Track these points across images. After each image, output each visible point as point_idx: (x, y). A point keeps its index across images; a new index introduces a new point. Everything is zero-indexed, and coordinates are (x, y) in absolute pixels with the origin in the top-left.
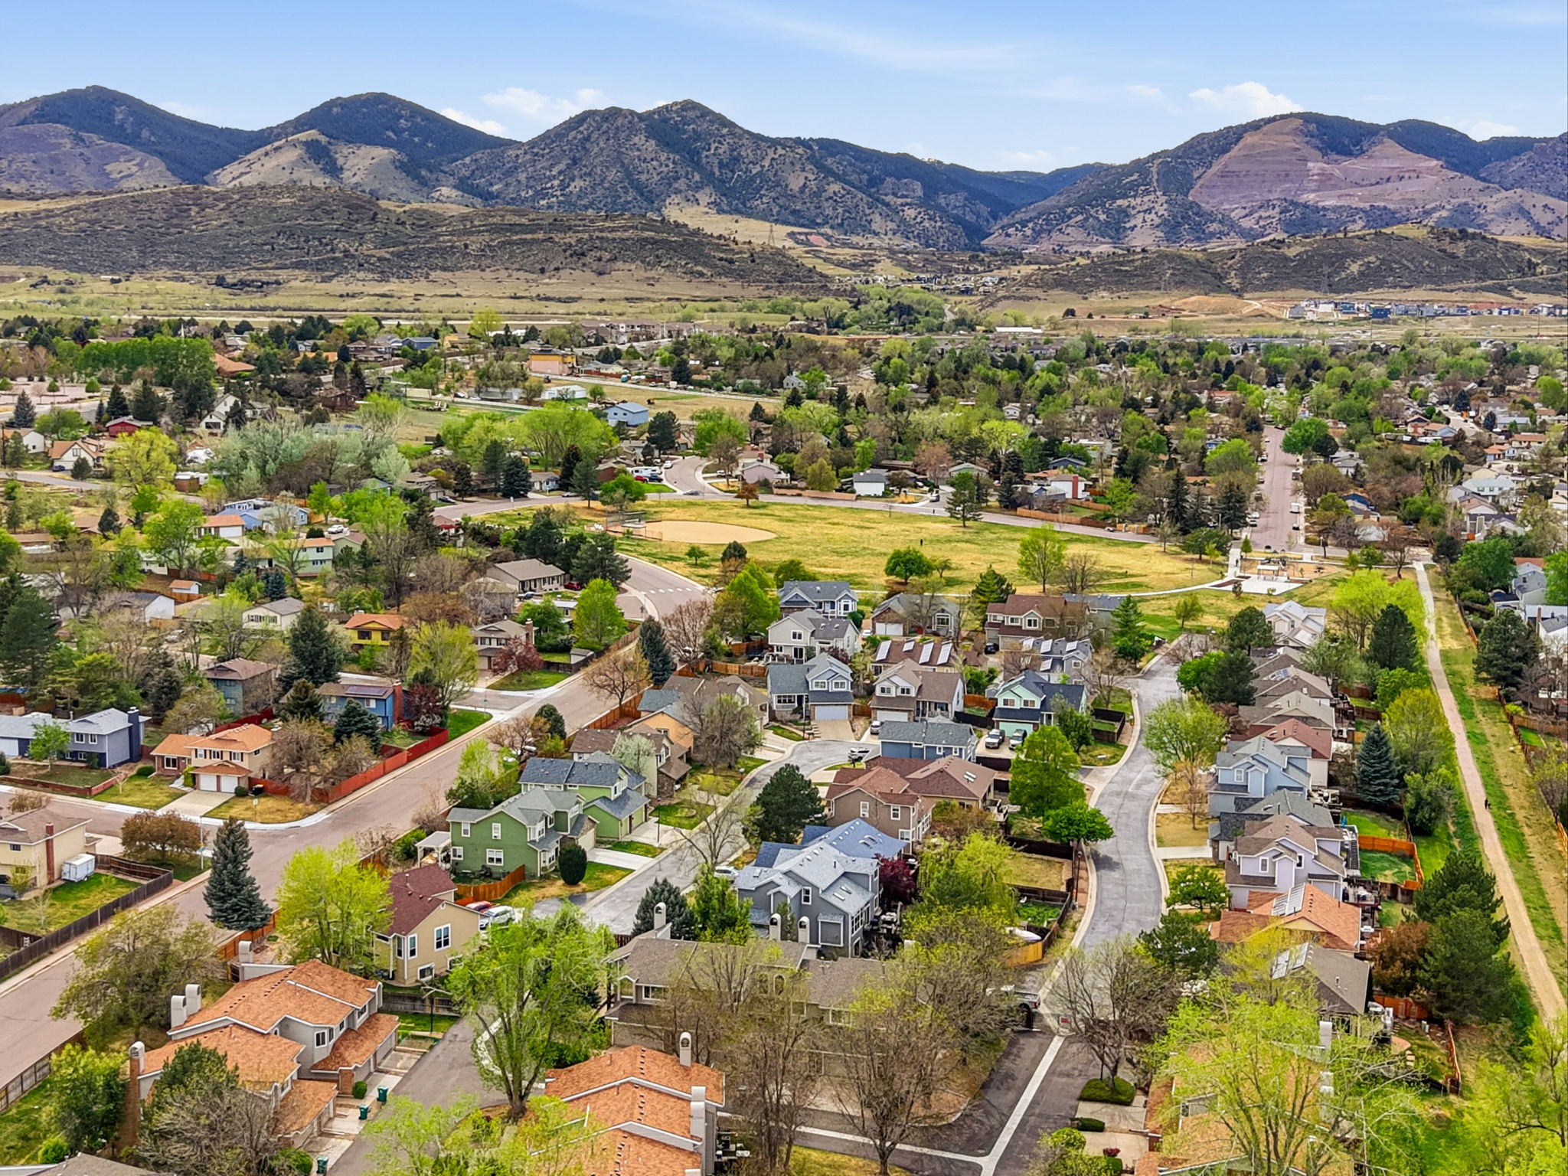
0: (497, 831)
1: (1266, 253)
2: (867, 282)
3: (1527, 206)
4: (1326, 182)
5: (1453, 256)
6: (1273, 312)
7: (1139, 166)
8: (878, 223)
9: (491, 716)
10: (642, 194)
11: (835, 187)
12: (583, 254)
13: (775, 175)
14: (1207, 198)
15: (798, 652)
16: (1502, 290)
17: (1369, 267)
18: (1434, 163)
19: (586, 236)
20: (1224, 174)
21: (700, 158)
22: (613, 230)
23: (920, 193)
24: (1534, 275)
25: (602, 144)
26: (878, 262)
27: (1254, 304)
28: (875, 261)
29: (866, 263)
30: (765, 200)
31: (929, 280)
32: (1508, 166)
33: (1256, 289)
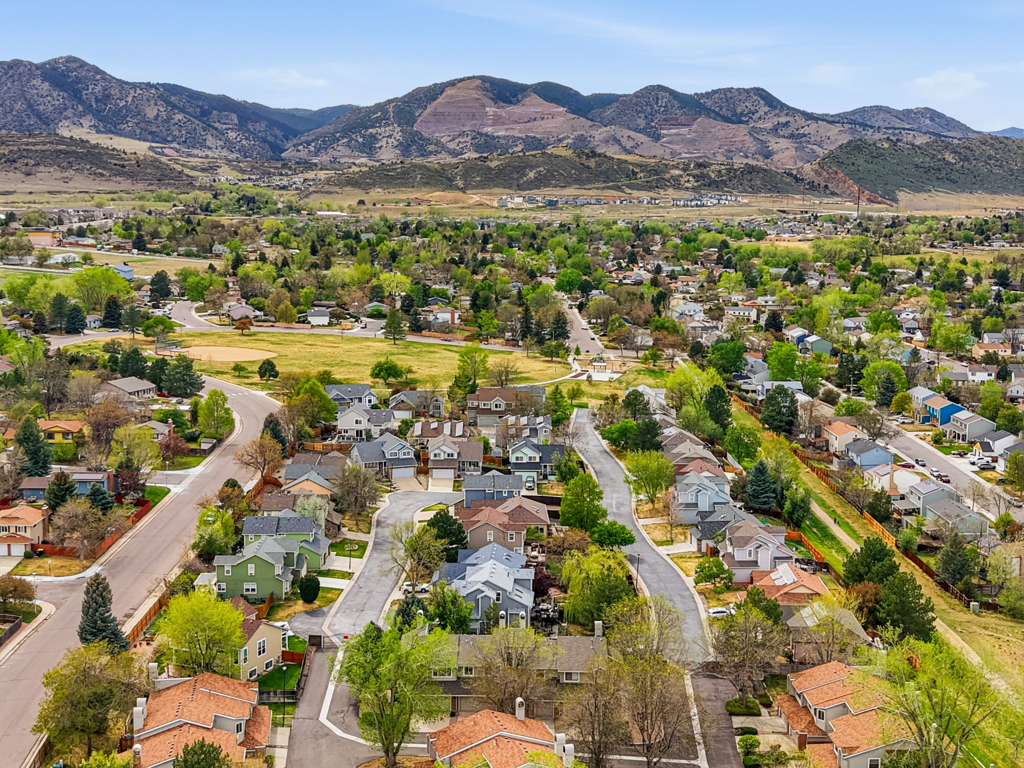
0: (251, 569)
1: (477, 165)
2: (215, 181)
3: (618, 137)
4: (498, 120)
5: (588, 167)
6: (488, 202)
7: (380, 107)
8: (210, 141)
9: (169, 491)
10: (41, 120)
11: (179, 117)
12: (14, 161)
13: (136, 107)
14: (425, 129)
15: (359, 433)
16: (618, 188)
17: (540, 175)
18: (562, 109)
19: (16, 148)
20: (435, 114)
21: (81, 95)
22: (35, 144)
23: (236, 121)
24: (636, 179)
25: (9, 84)
26: (220, 167)
27: (474, 197)
28: (218, 166)
29: (211, 168)
30: (130, 124)
31: (257, 180)
32: (604, 111)
33: (474, 188)
